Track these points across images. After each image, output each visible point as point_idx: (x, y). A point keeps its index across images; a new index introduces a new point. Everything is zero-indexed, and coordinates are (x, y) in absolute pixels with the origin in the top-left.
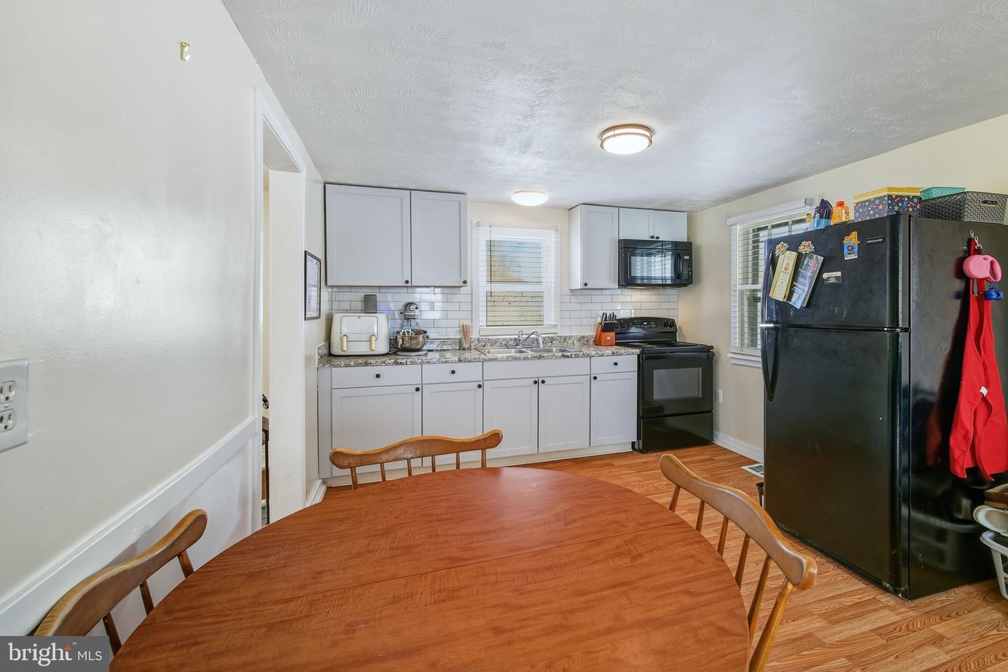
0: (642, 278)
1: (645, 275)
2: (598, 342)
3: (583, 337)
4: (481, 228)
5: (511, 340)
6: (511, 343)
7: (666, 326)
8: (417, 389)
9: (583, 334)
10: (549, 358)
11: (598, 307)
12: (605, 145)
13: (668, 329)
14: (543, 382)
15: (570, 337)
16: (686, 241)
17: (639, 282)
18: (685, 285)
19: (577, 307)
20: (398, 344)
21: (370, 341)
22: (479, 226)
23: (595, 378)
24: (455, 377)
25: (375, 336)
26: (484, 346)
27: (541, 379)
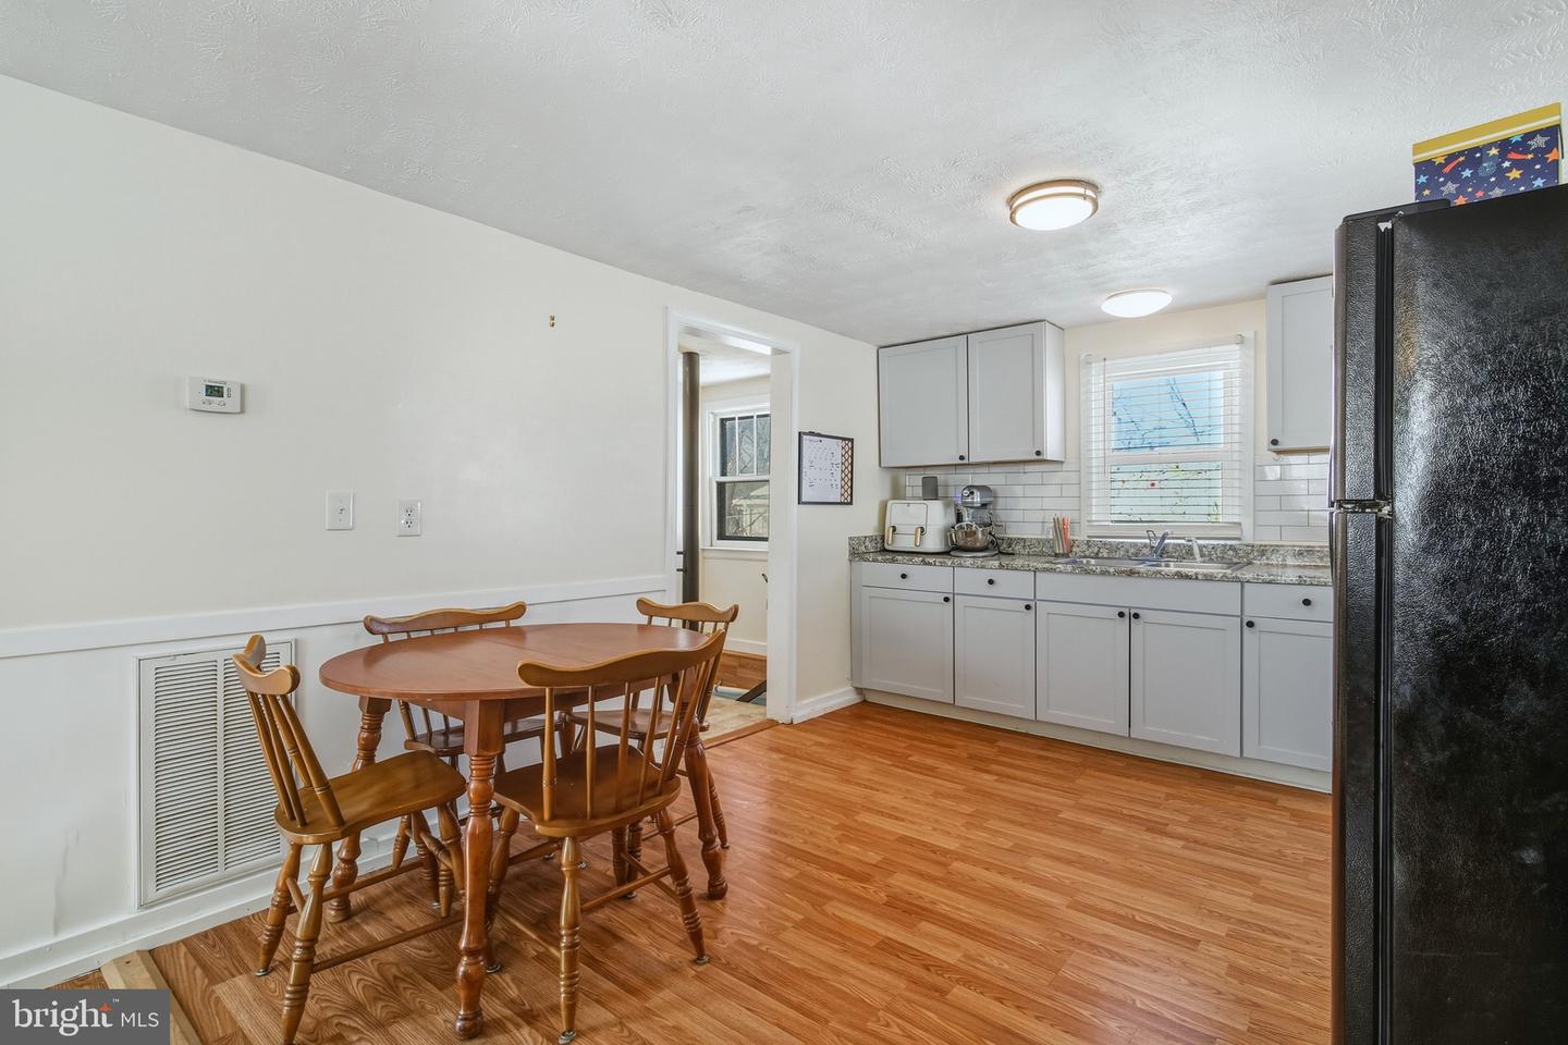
4: (1092, 367)
5: (1145, 546)
8: (947, 600)
10: (1148, 576)
12: (1018, 217)
14: (1136, 616)
20: (952, 541)
21: (916, 535)
22: (1091, 363)
23: (1250, 624)
24: (993, 590)
25: (922, 528)
26: (1097, 554)
27: (1133, 611)
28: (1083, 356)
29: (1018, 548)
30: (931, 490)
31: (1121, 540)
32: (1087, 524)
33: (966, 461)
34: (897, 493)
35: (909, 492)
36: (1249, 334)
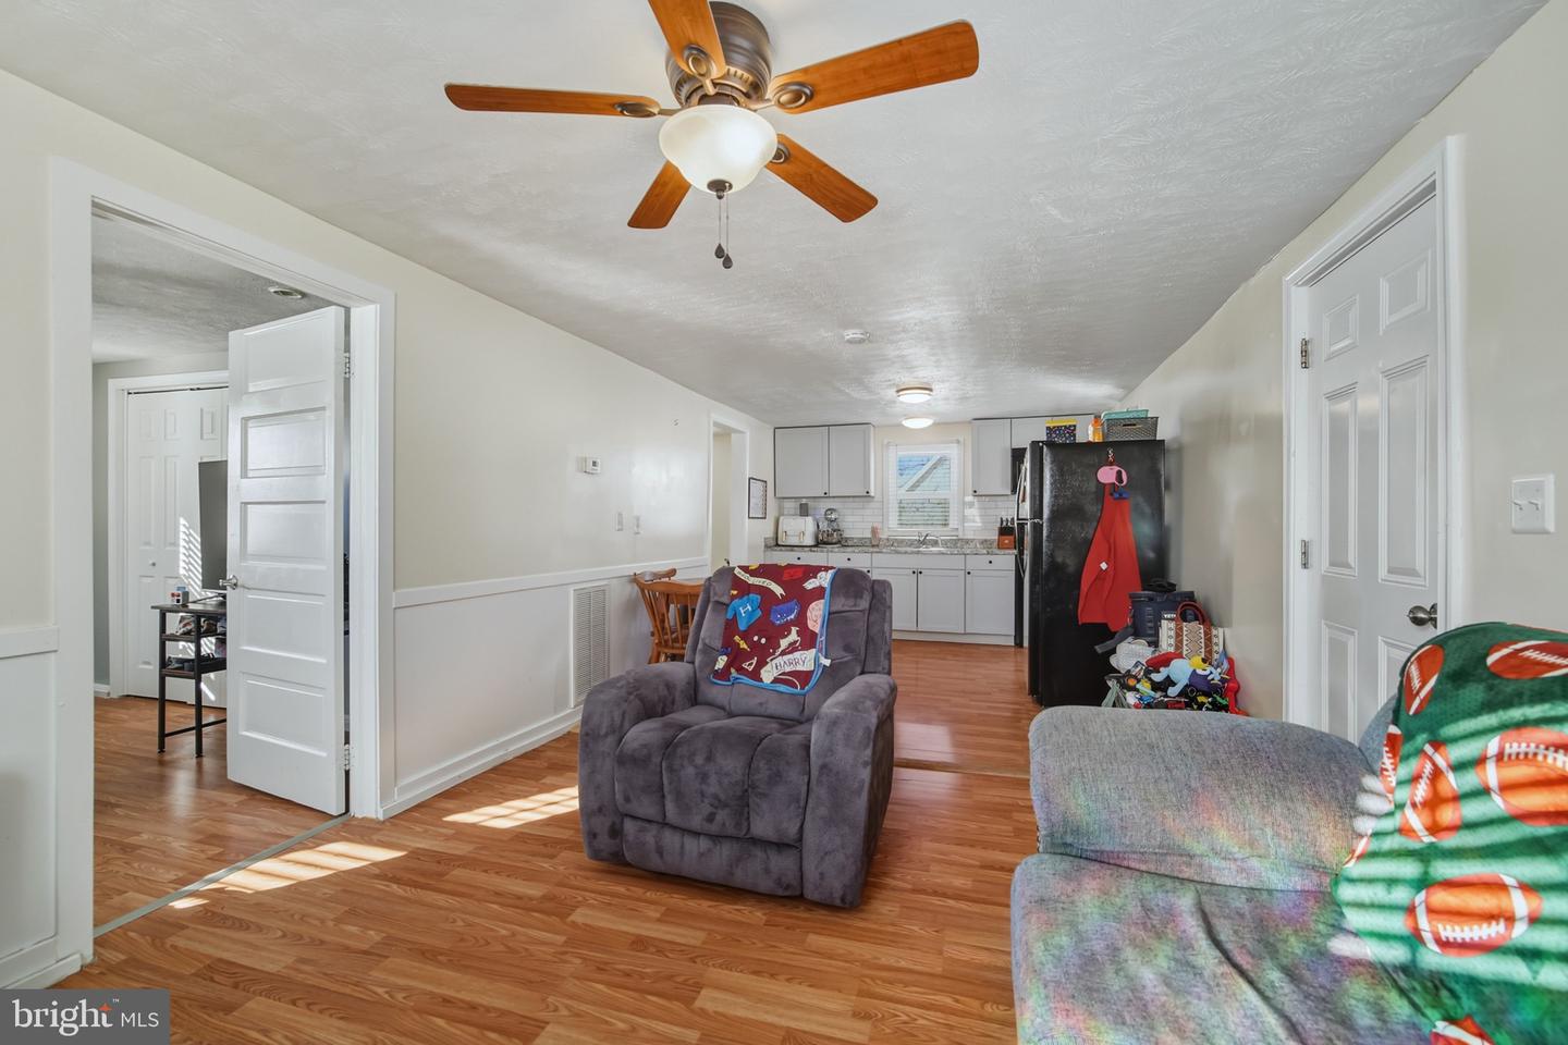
3: (986, 541)
6: (915, 542)
10: (921, 554)
11: (999, 511)
14: (922, 573)
15: (972, 540)
20: (819, 539)
21: (797, 536)
22: (889, 447)
23: (969, 573)
25: (799, 532)
26: (892, 545)
27: (919, 571)
28: (885, 442)
29: (852, 542)
30: (804, 511)
32: (887, 530)
33: (827, 495)
34: (784, 512)
35: (791, 512)
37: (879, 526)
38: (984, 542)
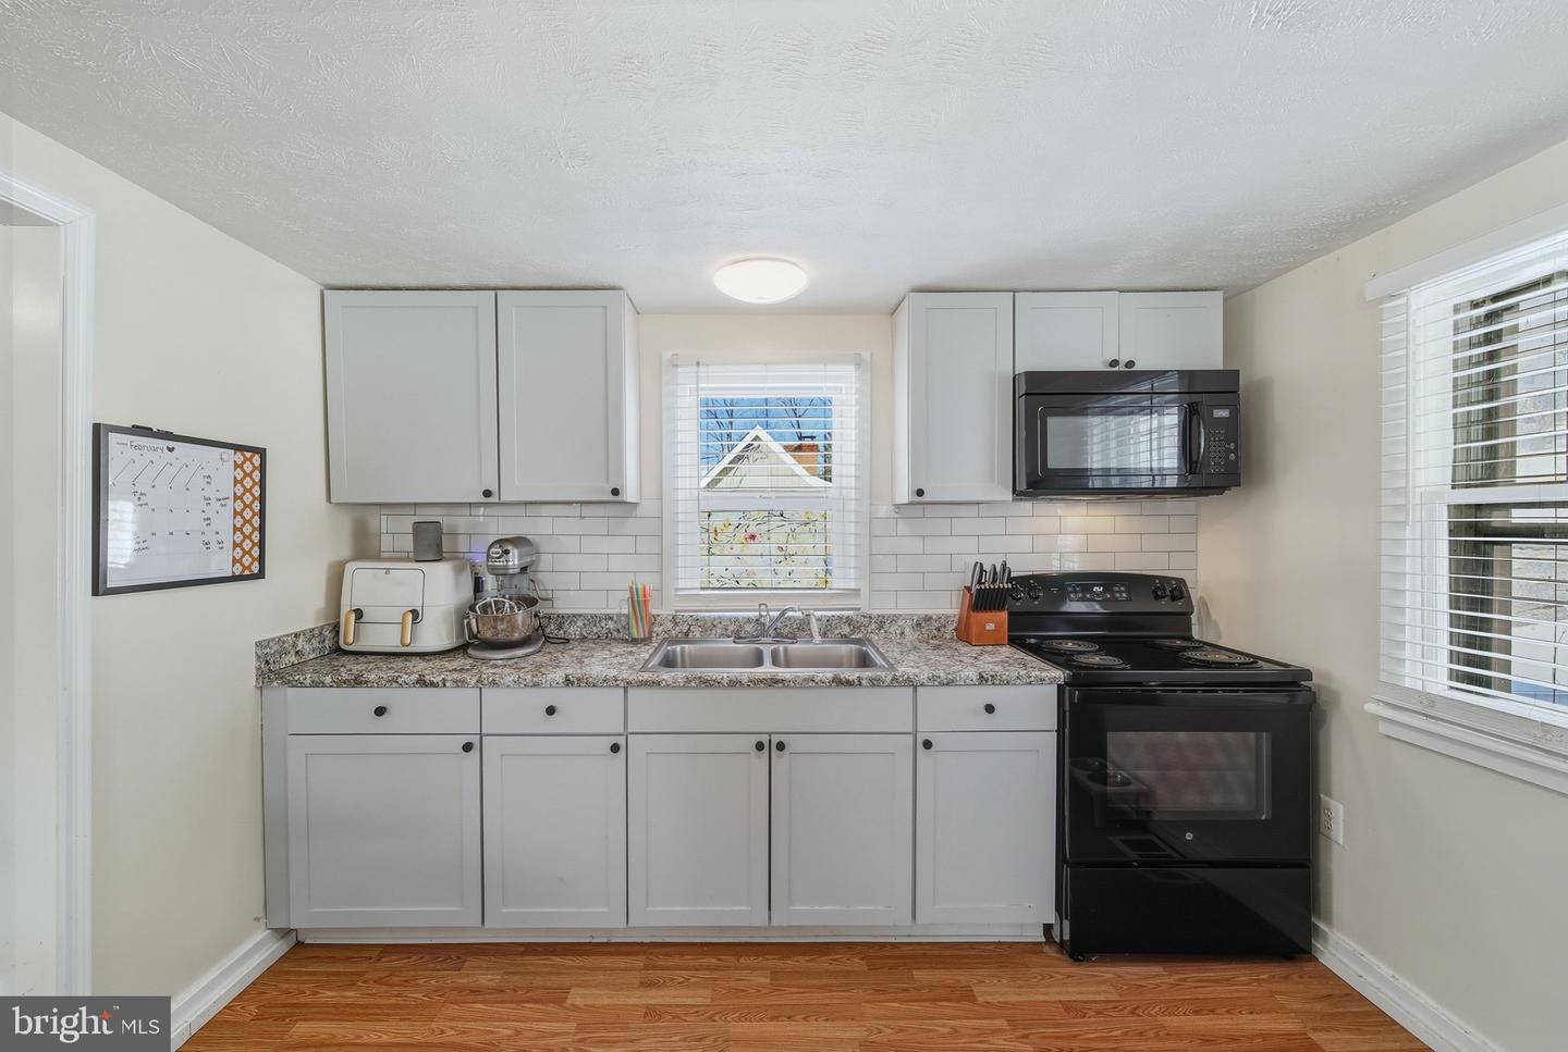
0: (1106, 473)
1: (1113, 464)
2: (964, 634)
3: (928, 619)
4: (679, 370)
5: (749, 620)
6: (748, 628)
7: (1158, 597)
8: (468, 746)
9: (929, 612)
10: (797, 684)
11: (970, 545)
13: (1165, 605)
14: (781, 746)
15: (894, 619)
16: (1221, 368)
17: (1098, 483)
18: (1218, 489)
19: (914, 545)
20: (470, 629)
21: (403, 624)
22: (676, 366)
23: (928, 745)
24: (554, 723)
25: (415, 613)
26: (687, 634)
27: (776, 739)
28: (667, 355)
29: (574, 631)
30: (431, 543)
31: (717, 614)
32: (673, 592)
33: (494, 499)
34: (365, 548)
35: (386, 544)
36: (866, 356)
37: (647, 581)
38: (922, 622)
